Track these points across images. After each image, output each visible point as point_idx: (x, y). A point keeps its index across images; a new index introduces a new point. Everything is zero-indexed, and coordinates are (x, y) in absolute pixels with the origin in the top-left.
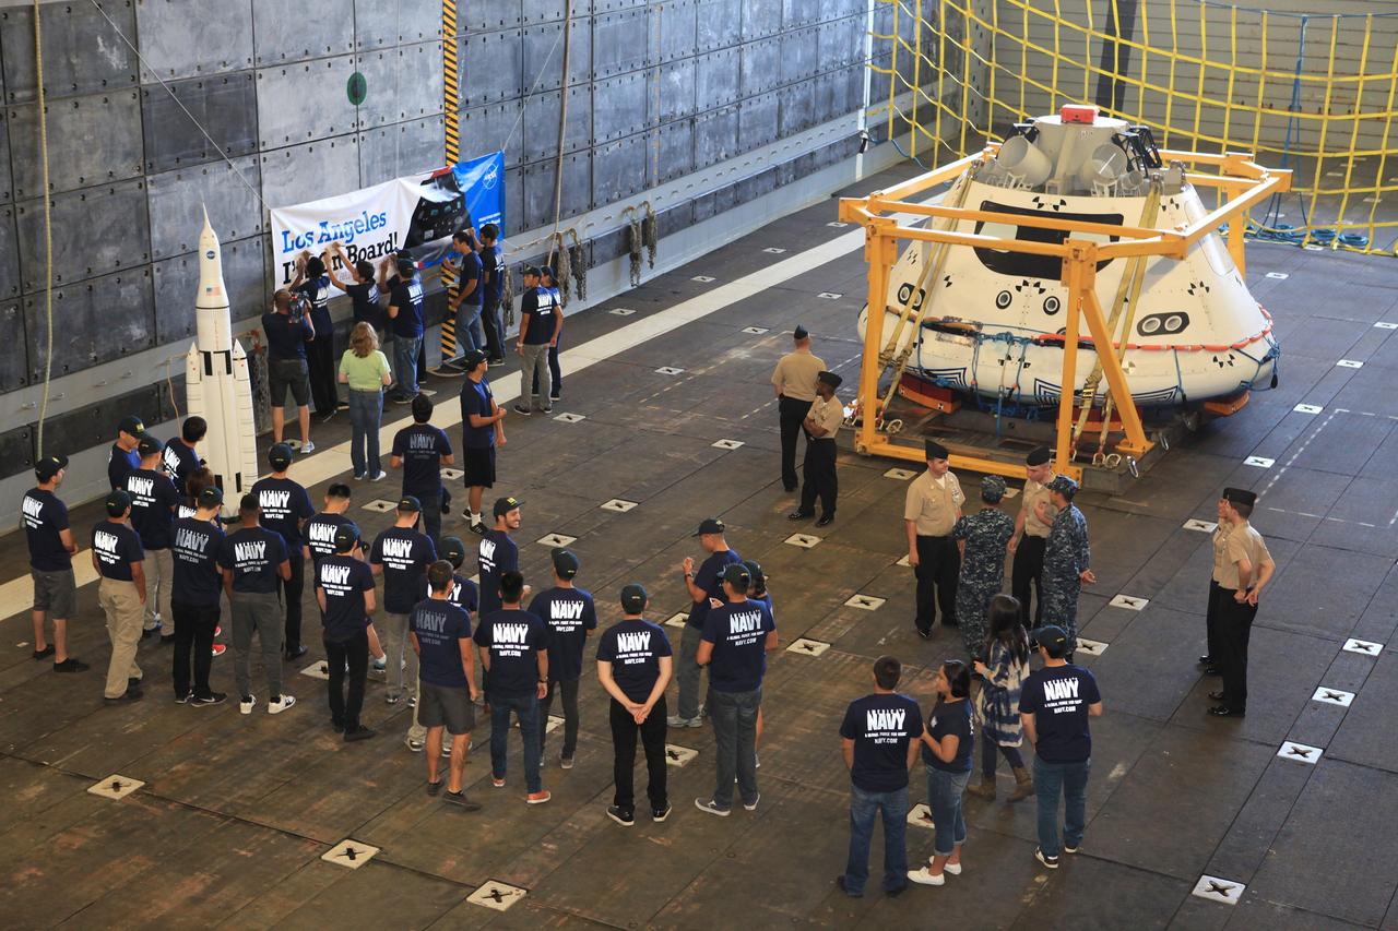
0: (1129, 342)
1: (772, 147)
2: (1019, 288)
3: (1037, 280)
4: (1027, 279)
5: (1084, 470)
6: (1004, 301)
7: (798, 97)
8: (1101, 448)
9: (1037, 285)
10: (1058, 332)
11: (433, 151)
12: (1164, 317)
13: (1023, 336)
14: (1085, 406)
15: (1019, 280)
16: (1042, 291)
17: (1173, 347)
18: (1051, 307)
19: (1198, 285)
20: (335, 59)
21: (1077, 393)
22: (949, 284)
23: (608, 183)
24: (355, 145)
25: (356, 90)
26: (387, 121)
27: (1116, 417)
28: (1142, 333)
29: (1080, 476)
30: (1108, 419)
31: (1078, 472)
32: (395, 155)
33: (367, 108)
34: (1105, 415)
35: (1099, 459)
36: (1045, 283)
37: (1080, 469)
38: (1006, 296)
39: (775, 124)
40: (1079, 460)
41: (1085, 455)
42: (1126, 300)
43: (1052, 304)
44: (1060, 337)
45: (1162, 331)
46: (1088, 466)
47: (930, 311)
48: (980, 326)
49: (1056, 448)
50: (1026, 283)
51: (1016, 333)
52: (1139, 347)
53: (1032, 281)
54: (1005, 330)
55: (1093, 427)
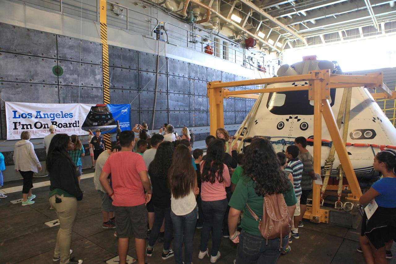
0: (347, 142)
1: (234, 125)
2: (287, 120)
3: (296, 116)
4: (291, 116)
5: (330, 212)
6: (280, 126)
7: (241, 115)
8: (339, 198)
9: (296, 118)
10: (309, 138)
11: (97, 98)
12: (363, 131)
13: (291, 141)
14: (327, 174)
15: (287, 117)
16: (299, 120)
17: (371, 145)
18: (304, 127)
19: (377, 118)
20: (46, 58)
21: (322, 168)
22: (257, 123)
23: (175, 122)
24: (57, 89)
25: (58, 71)
26: (74, 84)
27: (345, 182)
28: (353, 138)
29: (328, 215)
30: (341, 182)
31: (326, 213)
32: (78, 96)
33: (64, 78)
34: (339, 179)
35: (339, 205)
36: (300, 117)
37: (328, 211)
38: (282, 124)
39: (234, 120)
40: (326, 205)
41: (329, 202)
42: (342, 123)
43: (304, 126)
44: (310, 140)
45: (363, 137)
46: (331, 209)
47: (248, 135)
48: (270, 138)
49: (312, 198)
50: (291, 118)
51: (286, 140)
52: (352, 145)
53: (294, 116)
54: (281, 139)
55: (333, 187)
